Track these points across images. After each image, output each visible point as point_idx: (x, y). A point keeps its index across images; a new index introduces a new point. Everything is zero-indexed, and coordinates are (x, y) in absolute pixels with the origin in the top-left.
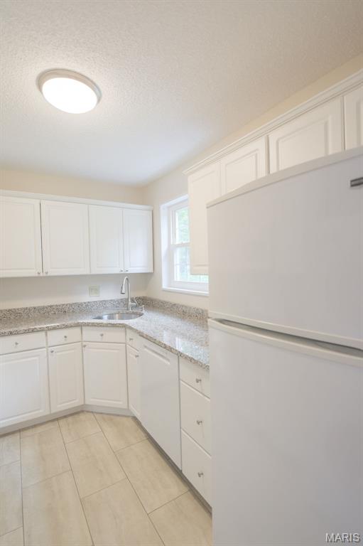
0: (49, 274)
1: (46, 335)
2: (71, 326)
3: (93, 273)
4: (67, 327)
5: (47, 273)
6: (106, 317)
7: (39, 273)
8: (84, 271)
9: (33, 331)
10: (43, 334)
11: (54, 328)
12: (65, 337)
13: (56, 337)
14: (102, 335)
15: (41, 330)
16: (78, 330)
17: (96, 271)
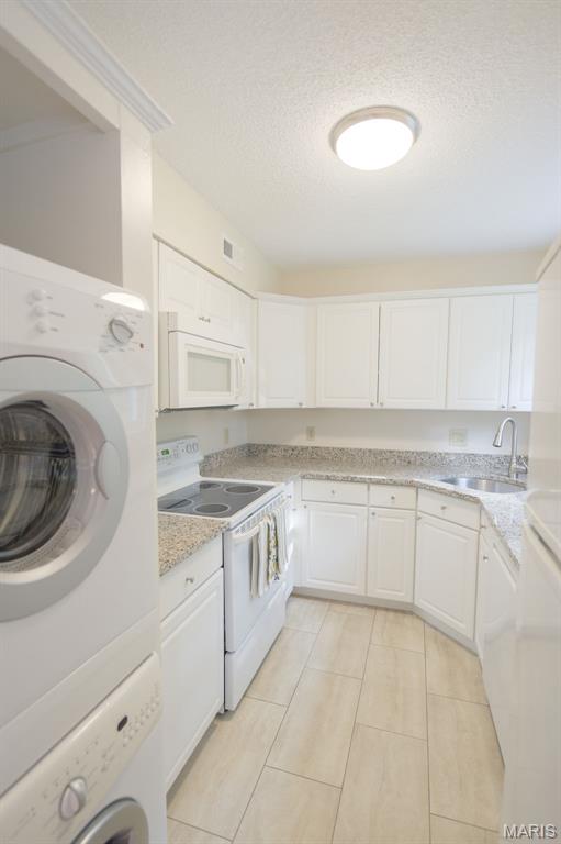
0: (385, 407)
1: (368, 489)
2: (402, 485)
3: (450, 407)
4: (395, 484)
5: (382, 404)
6: (463, 482)
7: (372, 404)
8: (435, 403)
9: (353, 480)
10: (365, 486)
11: (378, 483)
12: (393, 498)
13: (381, 495)
14: (443, 508)
15: (362, 481)
16: (412, 492)
17: (455, 404)
